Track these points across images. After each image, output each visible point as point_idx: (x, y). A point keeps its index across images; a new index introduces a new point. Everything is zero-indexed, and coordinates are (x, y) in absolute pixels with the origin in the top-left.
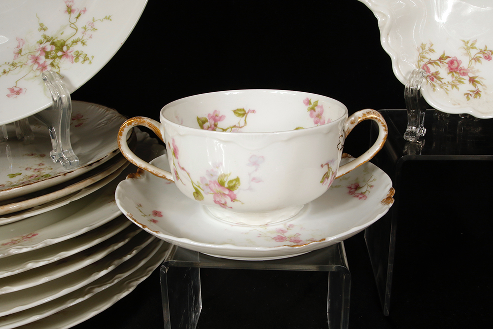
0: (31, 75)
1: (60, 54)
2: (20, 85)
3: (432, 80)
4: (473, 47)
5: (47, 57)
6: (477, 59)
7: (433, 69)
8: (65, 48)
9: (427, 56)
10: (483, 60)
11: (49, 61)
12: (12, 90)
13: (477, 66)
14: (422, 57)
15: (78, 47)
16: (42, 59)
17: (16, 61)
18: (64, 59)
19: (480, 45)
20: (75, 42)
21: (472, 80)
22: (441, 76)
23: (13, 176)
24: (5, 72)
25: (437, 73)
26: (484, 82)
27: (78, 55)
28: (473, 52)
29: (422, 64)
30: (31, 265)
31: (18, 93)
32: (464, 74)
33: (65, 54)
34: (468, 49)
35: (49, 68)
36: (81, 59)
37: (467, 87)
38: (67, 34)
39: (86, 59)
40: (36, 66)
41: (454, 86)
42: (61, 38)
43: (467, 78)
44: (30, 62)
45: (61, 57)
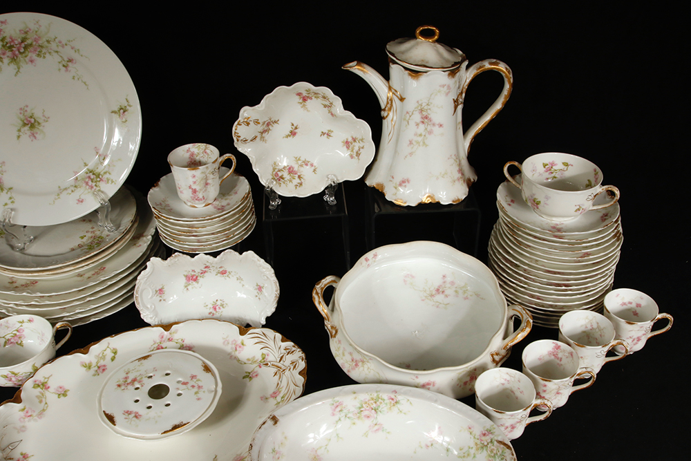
0: (86, 192)
1: (98, 179)
2: (82, 197)
3: (279, 180)
4: (299, 160)
5: (92, 182)
6: (301, 166)
7: (280, 174)
8: (101, 177)
9: (277, 168)
10: (304, 166)
11: (94, 184)
12: (79, 200)
13: (302, 169)
14: (274, 169)
15: (107, 176)
16: (90, 183)
17: (77, 184)
18: (101, 182)
19: (303, 159)
20: (105, 173)
21: (299, 177)
22: (284, 177)
23: (82, 238)
24: (72, 191)
25: (282, 175)
26: (305, 177)
27: (108, 180)
28: (300, 162)
29: (274, 173)
30: (109, 283)
31: (82, 202)
32: (296, 174)
33: (101, 180)
34: (297, 161)
35: (95, 187)
36: (110, 182)
37: (297, 181)
38: (100, 170)
39: (112, 182)
40: (88, 187)
41: (290, 181)
42: (98, 171)
43: (297, 176)
44: (84, 185)
45: (99, 181)
